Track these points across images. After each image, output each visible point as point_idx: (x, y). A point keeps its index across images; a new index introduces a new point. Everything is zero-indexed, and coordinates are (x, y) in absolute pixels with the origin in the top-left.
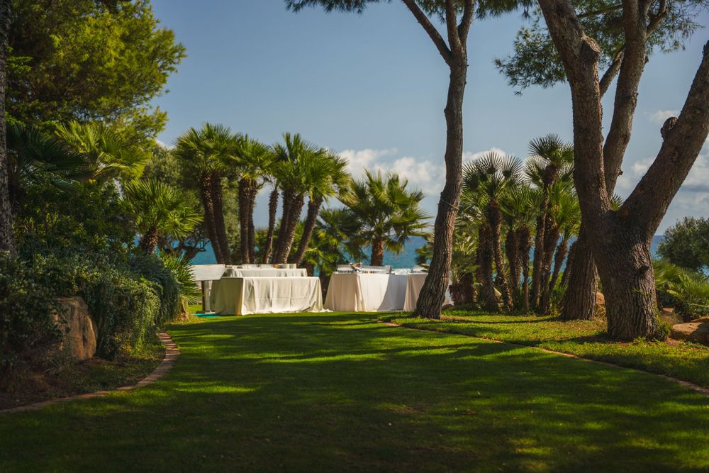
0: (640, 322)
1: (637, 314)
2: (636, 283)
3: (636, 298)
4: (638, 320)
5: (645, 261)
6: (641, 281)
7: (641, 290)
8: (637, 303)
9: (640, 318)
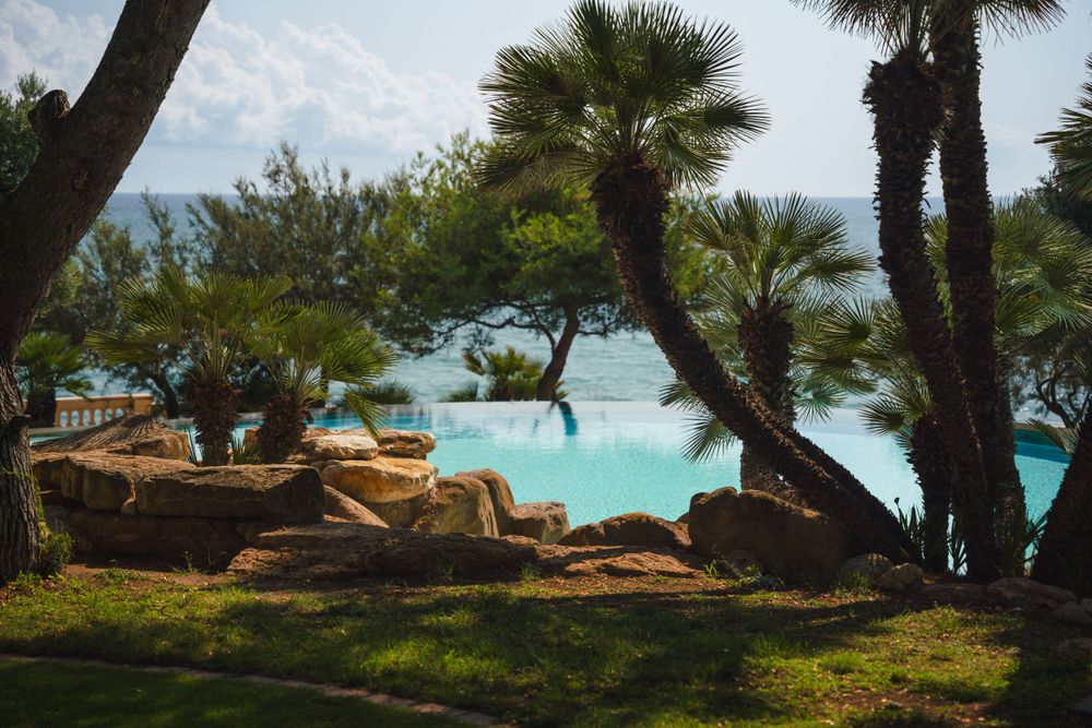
0: (16, 539)
1: (10, 522)
2: (5, 456)
3: (7, 487)
4: (13, 537)
5: (15, 404)
6: (14, 451)
7: (15, 471)
8: (9, 500)
9: (17, 531)
